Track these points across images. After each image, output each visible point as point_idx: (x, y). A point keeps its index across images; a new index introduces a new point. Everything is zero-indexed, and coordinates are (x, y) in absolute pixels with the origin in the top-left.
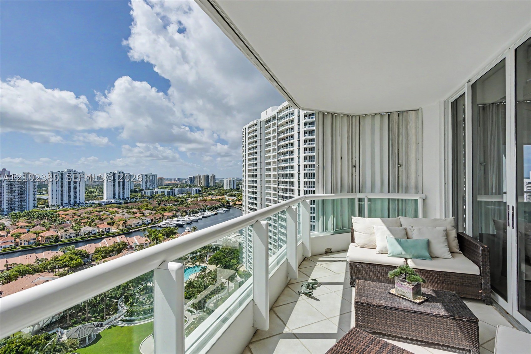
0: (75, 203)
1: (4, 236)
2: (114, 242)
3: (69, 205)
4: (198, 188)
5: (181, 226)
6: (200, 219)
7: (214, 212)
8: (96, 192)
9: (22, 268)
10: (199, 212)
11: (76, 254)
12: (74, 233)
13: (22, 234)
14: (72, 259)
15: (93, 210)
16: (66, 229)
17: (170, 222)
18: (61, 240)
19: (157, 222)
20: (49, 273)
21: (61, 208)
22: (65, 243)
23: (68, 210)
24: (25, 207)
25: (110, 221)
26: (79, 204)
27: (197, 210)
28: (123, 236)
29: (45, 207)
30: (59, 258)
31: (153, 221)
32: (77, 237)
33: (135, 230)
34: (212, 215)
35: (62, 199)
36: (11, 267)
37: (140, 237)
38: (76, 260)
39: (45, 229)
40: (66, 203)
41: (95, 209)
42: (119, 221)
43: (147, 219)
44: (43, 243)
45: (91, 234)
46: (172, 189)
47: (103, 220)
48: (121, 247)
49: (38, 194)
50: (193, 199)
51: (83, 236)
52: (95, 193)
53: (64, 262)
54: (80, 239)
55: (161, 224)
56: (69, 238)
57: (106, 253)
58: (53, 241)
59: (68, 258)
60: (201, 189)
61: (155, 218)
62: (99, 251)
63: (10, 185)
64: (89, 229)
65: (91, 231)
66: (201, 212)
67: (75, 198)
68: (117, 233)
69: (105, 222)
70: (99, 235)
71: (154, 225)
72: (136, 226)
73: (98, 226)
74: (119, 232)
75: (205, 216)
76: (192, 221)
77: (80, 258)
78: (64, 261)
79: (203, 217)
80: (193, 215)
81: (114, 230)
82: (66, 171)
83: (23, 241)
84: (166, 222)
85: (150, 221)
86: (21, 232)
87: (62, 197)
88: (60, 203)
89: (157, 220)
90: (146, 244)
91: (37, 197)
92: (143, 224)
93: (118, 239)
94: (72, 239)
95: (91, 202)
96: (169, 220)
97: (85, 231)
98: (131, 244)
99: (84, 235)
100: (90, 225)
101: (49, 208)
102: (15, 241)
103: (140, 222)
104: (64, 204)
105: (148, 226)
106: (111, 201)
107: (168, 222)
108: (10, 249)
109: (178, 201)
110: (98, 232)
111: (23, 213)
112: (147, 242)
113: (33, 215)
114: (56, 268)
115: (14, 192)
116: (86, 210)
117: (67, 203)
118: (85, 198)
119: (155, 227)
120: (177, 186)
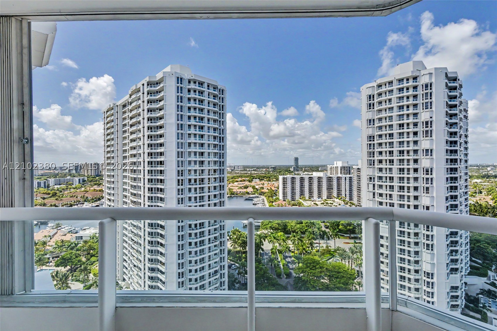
4: (82, 178)
7: (96, 203)
10: (75, 205)
27: (72, 203)
46: (46, 180)
50: (72, 190)
60: (86, 179)
66: (77, 205)
109: (49, 194)
120: (55, 176)
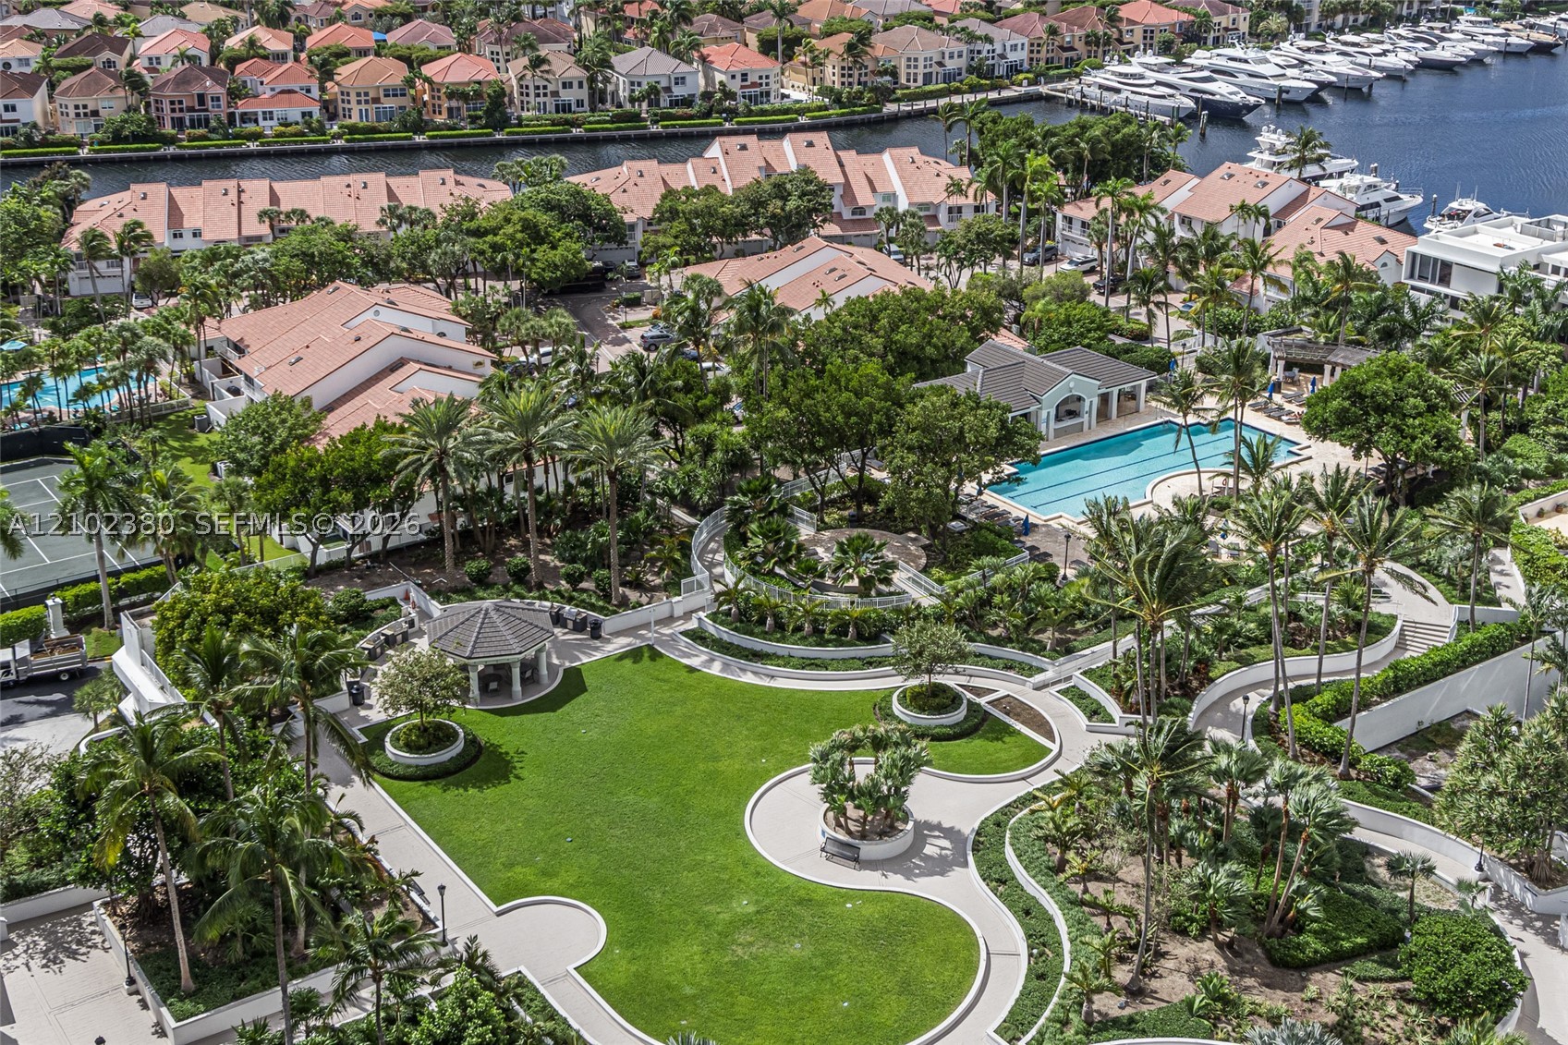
1: (281, 57)
2: (768, 168)
5: (1228, 117)
6: (1394, 76)
7: (1532, 27)
9: (322, 242)
10: (1399, 20)
11: (563, 215)
12: (581, 85)
13: (353, 56)
14: (536, 235)
16: (544, 50)
17: (1152, 77)
18: (519, 118)
19: (1070, 62)
22: (537, 138)
25: (773, 27)
28: (822, 139)
30: (480, 221)
31: (1043, 55)
32: (593, 110)
33: (920, 105)
34: (1507, 54)
36: (286, 231)
37: (920, 159)
38: (554, 247)
39: (448, 37)
42: (831, 35)
43: (1000, 34)
44: (439, 119)
45: (664, 100)
47: (740, 18)
48: (791, 205)
51: (628, 107)
53: (496, 248)
54: (612, 122)
55: (1095, 83)
56: (557, 112)
57: (709, 230)
58: (480, 118)
59: (518, 227)
61: (1053, 31)
62: (674, 214)
64: (659, 65)
65: (664, 83)
66: (1415, 21)
68: (809, 110)
69: (750, 30)
70: (708, 115)
71: (1044, 89)
72: (928, 78)
73: (704, 51)
74: (820, 109)
75: (1442, 53)
76: (1323, 86)
77: (577, 239)
78: (497, 239)
79: (1425, 65)
80: (1350, 38)
81: (797, 90)
83: (353, 98)
84: (1126, 76)
85: (1020, 56)
86: (349, 45)
89: (1072, 49)
90: (950, 210)
92: (971, 70)
93: (789, 154)
94: (569, 116)
96: (1151, 59)
97: (636, 80)
98: (864, 197)
99: (632, 100)
100: (662, 44)
102: (323, 89)
103: (954, 54)
105: (999, 88)
107: (1142, 77)
108: (303, 134)
110: (707, 96)
112: (957, 200)
114: (465, 276)
119: (1049, 98)
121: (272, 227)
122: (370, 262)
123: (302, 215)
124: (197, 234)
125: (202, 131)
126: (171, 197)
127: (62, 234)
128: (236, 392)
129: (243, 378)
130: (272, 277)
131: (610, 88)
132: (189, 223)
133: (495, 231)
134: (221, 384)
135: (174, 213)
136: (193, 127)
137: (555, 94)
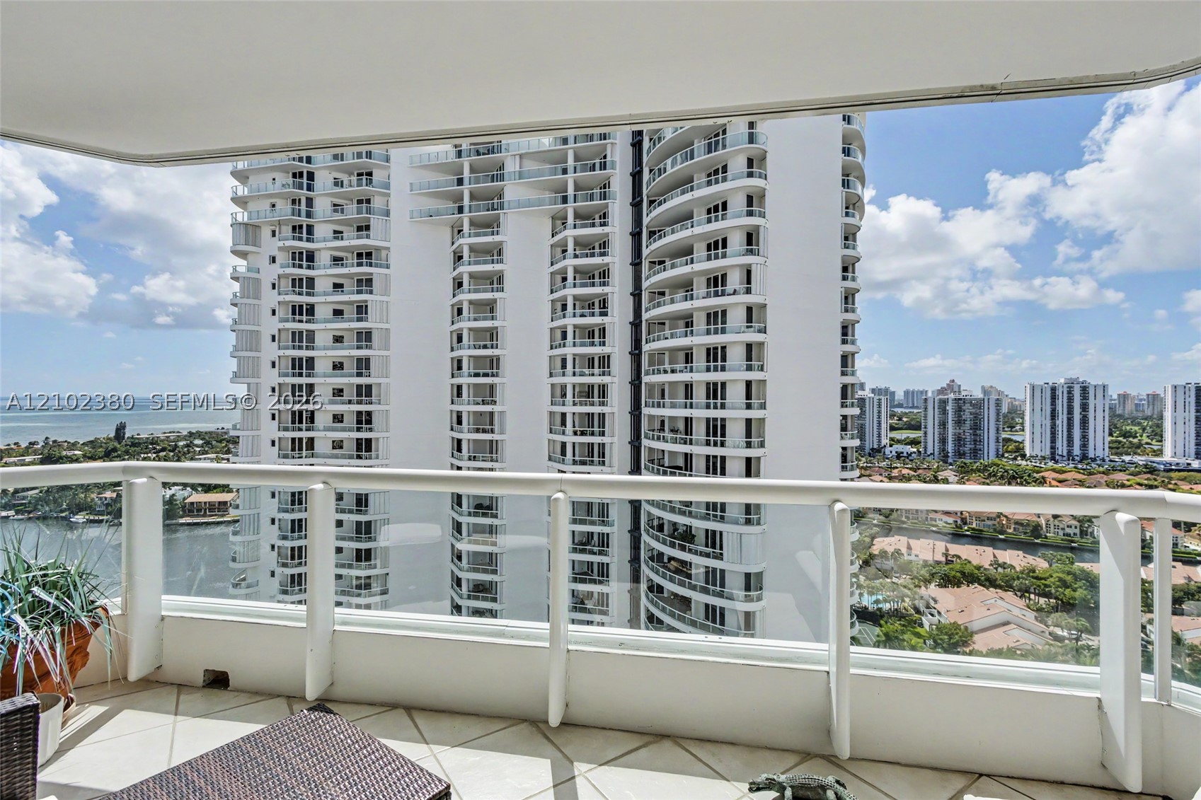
0: (1084, 457)
3: (1069, 460)
8: (1141, 436)
9: (968, 569)
11: (1076, 578)
12: (1076, 527)
14: (1065, 585)
15: (1128, 480)
18: (1045, 535)
20: (1015, 596)
21: (1051, 464)
22: (1055, 544)
23: (1065, 472)
24: (982, 452)
26: (1094, 460)
29: (1019, 458)
30: (1038, 574)
32: (1082, 538)
35: (1054, 445)
36: (953, 561)
40: (1063, 456)
41: (1137, 479)
44: (1010, 531)
49: (1006, 429)
52: (1139, 438)
53: (1046, 586)
54: (1091, 544)
56: (1064, 536)
58: (1028, 533)
59: (1057, 579)
63: (959, 410)
67: (1084, 446)
77: (1085, 589)
78: (1046, 582)
81: (1192, 544)
82: (1062, 381)
87: (1053, 440)
88: (1048, 452)
91: (1004, 435)
94: (1070, 538)
95: (1127, 458)
101: (1026, 461)
102: (961, 514)
104: (1057, 457)
106: (1189, 464)
108: (954, 528)
111: (978, 464)
113: (994, 471)
114: (1030, 593)
115: (964, 423)
116: (1112, 476)
117: (1065, 454)
118: (1109, 448)
121: (946, 559)
122: (988, 579)
123: (959, 557)
124: (916, 556)
125: (916, 521)
126: (908, 542)
127: (870, 547)
128: (932, 615)
129: (936, 611)
130: (948, 577)
131: (1090, 530)
132: (914, 552)
133: (1045, 579)
134: (927, 611)
135: (909, 548)
136: (912, 519)
137: (1063, 529)
